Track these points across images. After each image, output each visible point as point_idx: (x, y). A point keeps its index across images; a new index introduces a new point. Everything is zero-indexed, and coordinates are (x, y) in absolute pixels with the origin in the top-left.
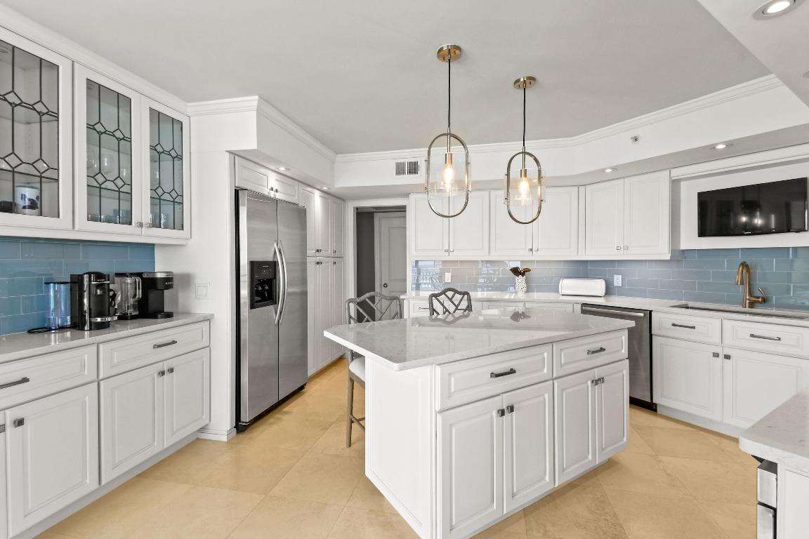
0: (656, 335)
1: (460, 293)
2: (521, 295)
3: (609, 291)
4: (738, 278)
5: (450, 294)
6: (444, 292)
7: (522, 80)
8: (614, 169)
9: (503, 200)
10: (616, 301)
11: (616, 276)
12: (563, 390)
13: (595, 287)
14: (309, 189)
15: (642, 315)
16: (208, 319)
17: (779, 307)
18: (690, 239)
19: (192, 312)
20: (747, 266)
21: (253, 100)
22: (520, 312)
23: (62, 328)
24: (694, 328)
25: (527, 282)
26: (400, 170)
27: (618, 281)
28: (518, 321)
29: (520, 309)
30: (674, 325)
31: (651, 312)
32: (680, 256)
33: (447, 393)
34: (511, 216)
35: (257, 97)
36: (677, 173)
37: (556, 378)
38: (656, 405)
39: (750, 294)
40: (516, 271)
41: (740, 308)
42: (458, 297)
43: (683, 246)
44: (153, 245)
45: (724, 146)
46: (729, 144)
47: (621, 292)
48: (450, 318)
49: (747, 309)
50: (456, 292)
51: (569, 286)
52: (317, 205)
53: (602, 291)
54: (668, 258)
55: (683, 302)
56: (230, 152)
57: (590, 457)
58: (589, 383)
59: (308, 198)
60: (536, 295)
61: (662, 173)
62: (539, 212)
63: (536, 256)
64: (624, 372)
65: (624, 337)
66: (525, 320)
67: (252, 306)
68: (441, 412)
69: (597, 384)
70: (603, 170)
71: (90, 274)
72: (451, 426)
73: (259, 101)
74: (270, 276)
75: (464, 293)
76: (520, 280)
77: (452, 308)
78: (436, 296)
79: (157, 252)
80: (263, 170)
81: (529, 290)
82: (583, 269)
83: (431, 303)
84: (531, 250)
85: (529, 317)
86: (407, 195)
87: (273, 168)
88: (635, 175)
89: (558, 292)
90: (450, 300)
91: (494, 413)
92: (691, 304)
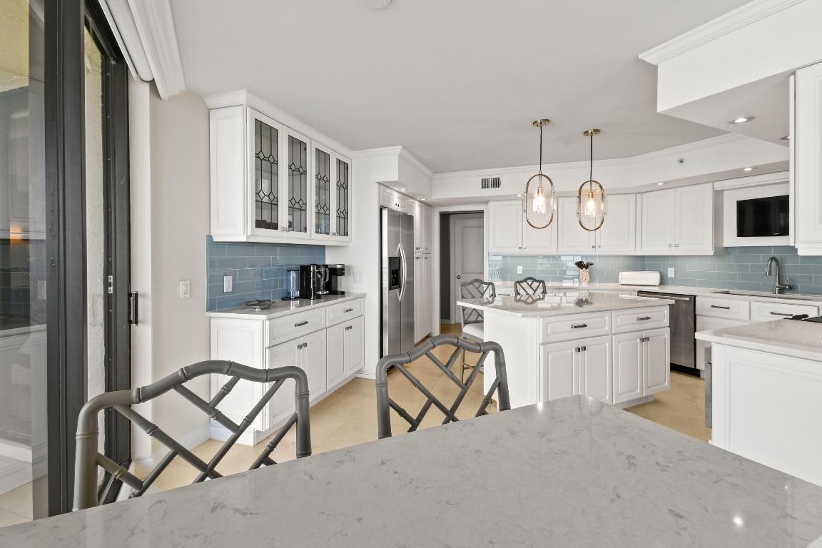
0: (700, 315)
1: (537, 281)
2: (585, 285)
3: (663, 281)
4: (767, 270)
5: (530, 282)
6: (525, 280)
7: (590, 131)
8: (665, 183)
9: (576, 214)
10: (669, 289)
11: (669, 269)
12: (619, 342)
13: (650, 279)
14: (411, 200)
15: (688, 299)
16: (363, 296)
17: (803, 293)
18: (731, 238)
19: (351, 291)
20: (776, 260)
21: (398, 149)
22: (584, 299)
23: (296, 298)
24: (728, 308)
25: (590, 273)
26: (485, 184)
27: (671, 273)
28: (582, 306)
29: (584, 296)
30: (713, 306)
31: (695, 296)
32: (723, 252)
33: (546, 334)
34: (582, 226)
35: (401, 147)
36: (719, 185)
37: (614, 334)
38: (699, 371)
39: (779, 283)
40: (580, 265)
41: (772, 294)
42: (535, 284)
43: (726, 245)
44: (325, 246)
45: (750, 169)
46: (755, 168)
47: (675, 282)
48: (530, 300)
49: (777, 295)
50: (534, 280)
51: (627, 277)
52: (417, 212)
53: (657, 282)
54: (712, 253)
55: (727, 290)
56: (378, 183)
57: (638, 390)
58: (638, 340)
59: (412, 207)
60: (597, 285)
61: (705, 185)
62: (602, 223)
63: (597, 252)
64: (666, 336)
65: (666, 311)
66: (588, 306)
67: (390, 289)
68: (542, 344)
69: (643, 341)
70: (656, 184)
71: (314, 265)
72: (548, 353)
73: (402, 149)
74: (397, 268)
75: (540, 281)
76: (584, 272)
77: (531, 292)
78: (519, 282)
79: (327, 251)
80: (389, 191)
81: (591, 280)
82: (641, 263)
83: (516, 288)
84: (594, 247)
85: (591, 303)
86: (487, 202)
87: (397, 189)
88: (684, 186)
89: (618, 282)
90: (530, 286)
91: (574, 350)
92: (731, 291)
